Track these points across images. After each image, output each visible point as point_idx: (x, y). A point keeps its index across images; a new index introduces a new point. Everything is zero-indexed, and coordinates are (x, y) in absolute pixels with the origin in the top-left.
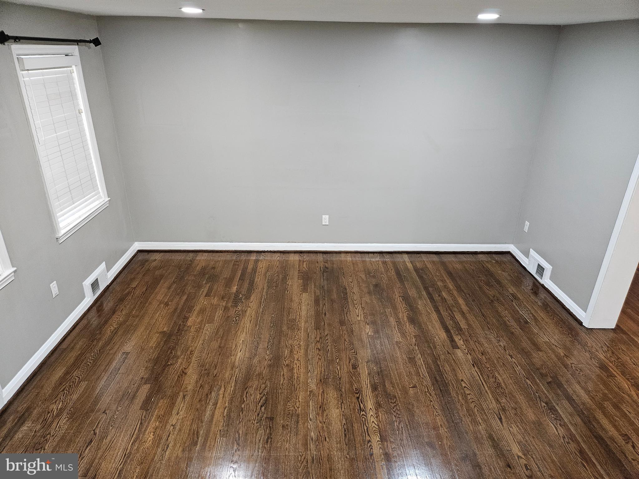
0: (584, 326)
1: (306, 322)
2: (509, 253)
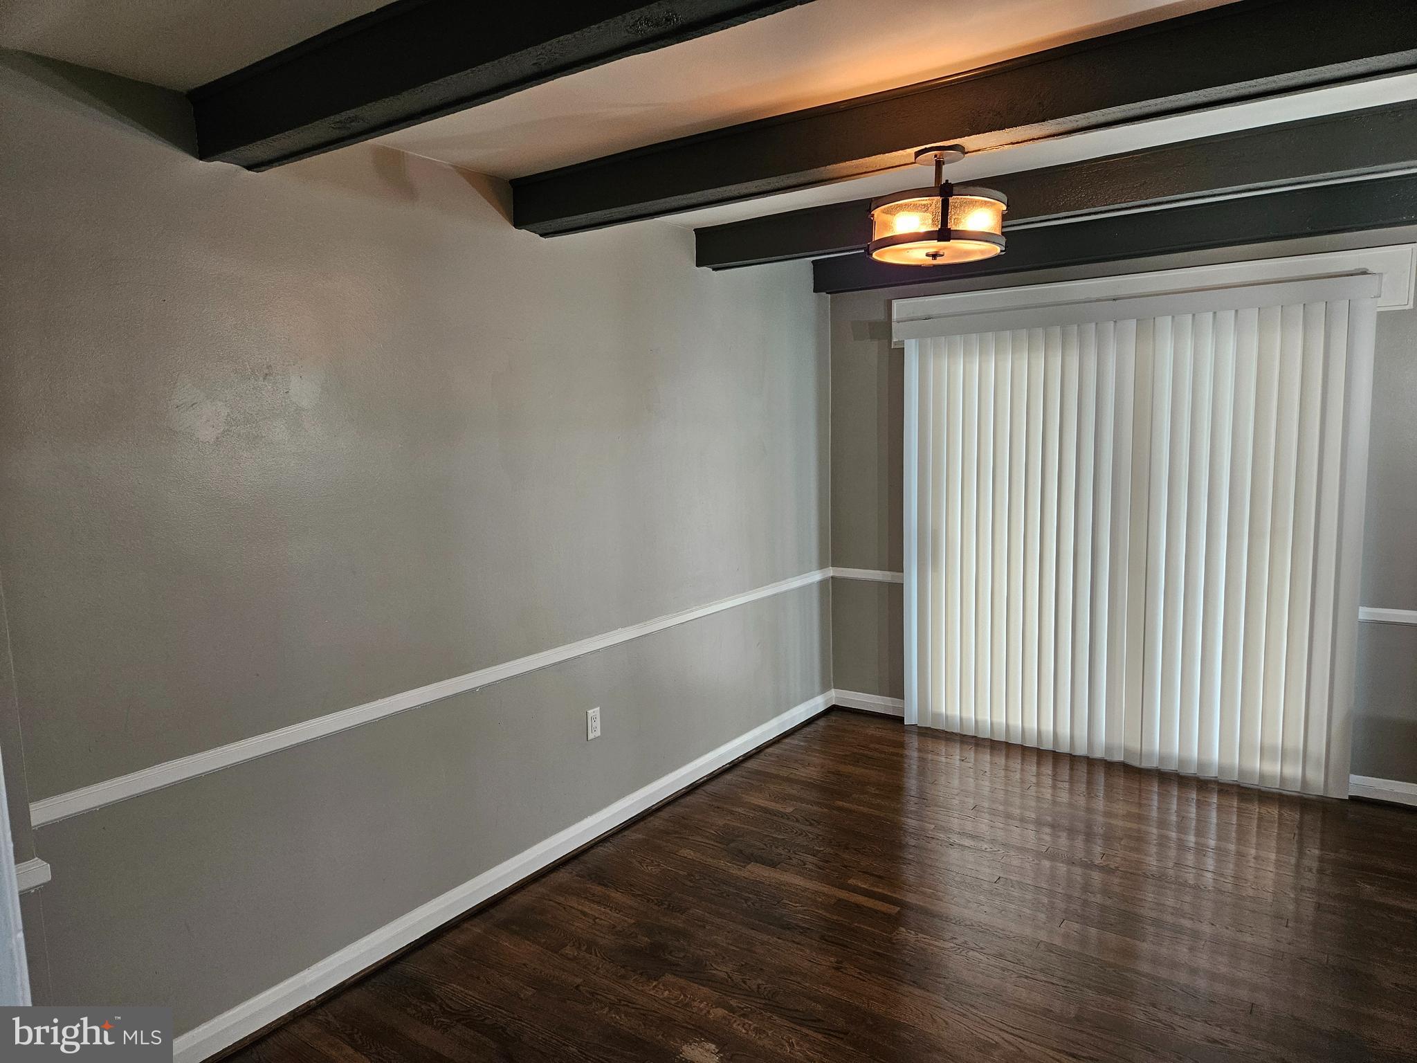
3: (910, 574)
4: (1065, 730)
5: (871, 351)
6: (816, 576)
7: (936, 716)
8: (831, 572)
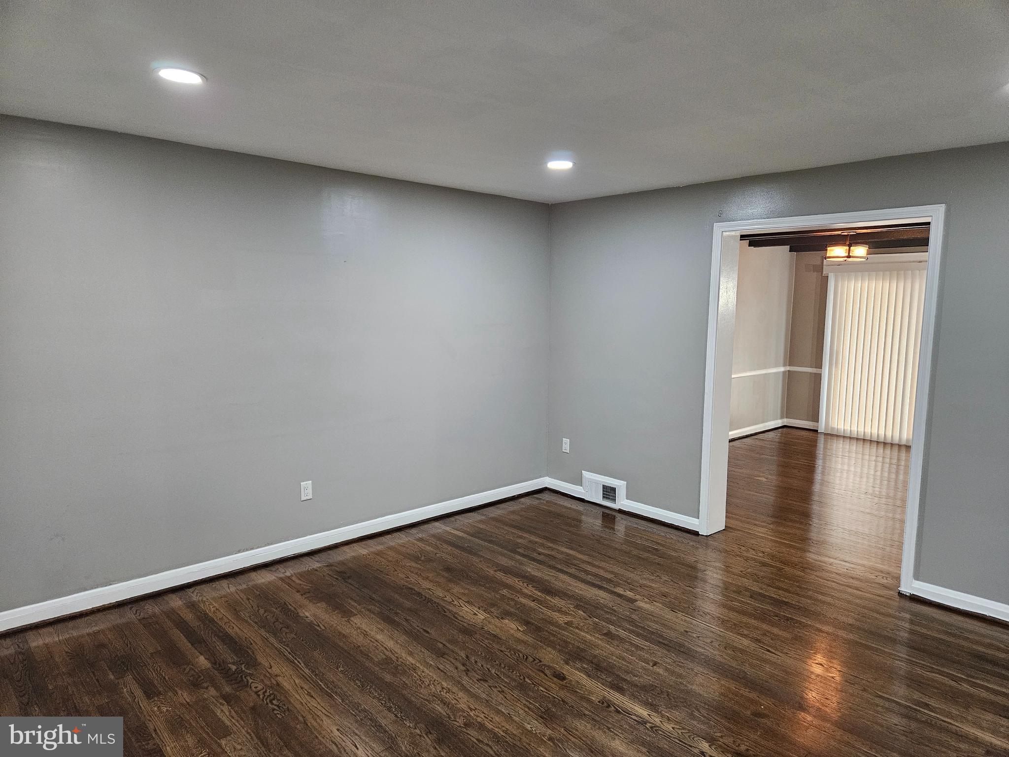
0: (701, 535)
1: (411, 654)
2: (546, 489)
3: (825, 369)
4: (889, 434)
5: (813, 276)
6: (782, 369)
7: (833, 429)
8: (788, 368)
